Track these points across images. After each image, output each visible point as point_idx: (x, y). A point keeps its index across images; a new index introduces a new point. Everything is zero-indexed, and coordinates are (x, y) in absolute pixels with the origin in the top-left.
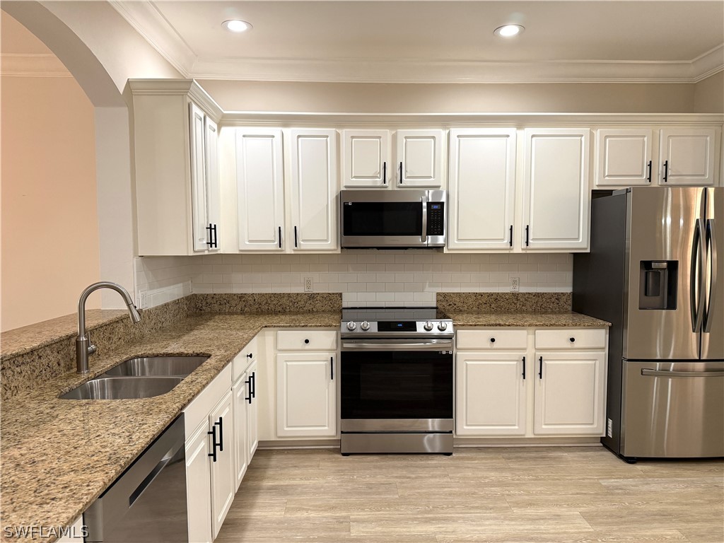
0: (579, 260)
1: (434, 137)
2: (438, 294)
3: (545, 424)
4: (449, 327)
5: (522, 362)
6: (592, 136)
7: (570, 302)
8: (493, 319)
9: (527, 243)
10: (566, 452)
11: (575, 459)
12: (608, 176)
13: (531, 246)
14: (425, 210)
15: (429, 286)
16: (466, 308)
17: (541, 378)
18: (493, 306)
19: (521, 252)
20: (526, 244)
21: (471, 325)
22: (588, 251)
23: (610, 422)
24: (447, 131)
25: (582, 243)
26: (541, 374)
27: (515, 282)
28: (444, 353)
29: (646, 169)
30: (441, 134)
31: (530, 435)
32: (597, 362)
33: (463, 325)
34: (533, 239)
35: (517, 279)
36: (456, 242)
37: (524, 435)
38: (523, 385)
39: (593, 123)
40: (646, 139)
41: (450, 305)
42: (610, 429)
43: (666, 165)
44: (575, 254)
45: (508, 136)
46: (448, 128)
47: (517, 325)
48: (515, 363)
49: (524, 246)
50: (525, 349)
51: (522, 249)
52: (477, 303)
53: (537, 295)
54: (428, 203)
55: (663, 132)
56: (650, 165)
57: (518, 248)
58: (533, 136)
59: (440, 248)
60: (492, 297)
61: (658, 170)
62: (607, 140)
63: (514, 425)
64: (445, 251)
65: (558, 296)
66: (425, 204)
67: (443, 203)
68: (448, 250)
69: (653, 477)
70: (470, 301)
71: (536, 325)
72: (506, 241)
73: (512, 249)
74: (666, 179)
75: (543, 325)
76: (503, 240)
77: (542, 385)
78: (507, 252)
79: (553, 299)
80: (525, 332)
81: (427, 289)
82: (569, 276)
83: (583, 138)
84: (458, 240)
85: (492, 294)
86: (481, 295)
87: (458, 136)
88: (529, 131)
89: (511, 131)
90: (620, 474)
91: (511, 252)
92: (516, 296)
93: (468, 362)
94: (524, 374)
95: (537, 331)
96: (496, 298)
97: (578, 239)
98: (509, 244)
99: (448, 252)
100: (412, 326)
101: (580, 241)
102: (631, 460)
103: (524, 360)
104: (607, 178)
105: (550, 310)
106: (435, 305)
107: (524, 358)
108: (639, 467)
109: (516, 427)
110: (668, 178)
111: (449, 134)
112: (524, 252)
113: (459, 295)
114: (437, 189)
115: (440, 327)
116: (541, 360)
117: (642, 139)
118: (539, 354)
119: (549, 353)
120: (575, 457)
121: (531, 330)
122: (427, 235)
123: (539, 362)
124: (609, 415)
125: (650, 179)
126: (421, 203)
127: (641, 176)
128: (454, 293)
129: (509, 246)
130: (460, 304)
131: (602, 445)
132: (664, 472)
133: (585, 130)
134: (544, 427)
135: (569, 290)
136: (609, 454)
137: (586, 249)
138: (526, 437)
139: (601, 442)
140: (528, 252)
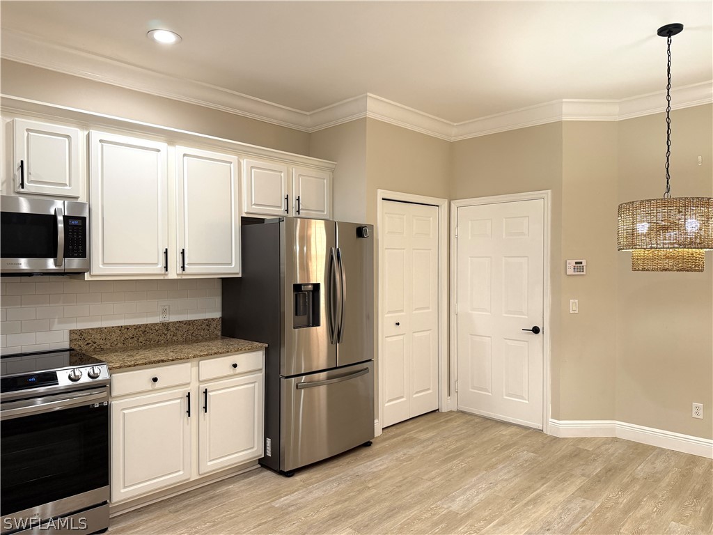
0: (228, 285)
1: (68, 137)
2: (71, 332)
3: (210, 461)
4: (103, 372)
5: (187, 399)
6: (239, 164)
7: (220, 327)
8: (150, 355)
9: (183, 268)
10: (231, 484)
11: (243, 488)
12: (255, 204)
13: (187, 271)
14: (61, 226)
15: (60, 323)
16: (108, 346)
17: (206, 412)
18: (141, 339)
19: (176, 277)
20: (181, 269)
21: (130, 366)
22: (240, 276)
23: (269, 441)
24: (86, 133)
25: (233, 268)
26: (205, 408)
27: (164, 311)
28: (97, 405)
29: (284, 202)
30: (79, 135)
31: (195, 477)
32: (257, 384)
33: (120, 367)
34: (188, 264)
35: (167, 307)
36: (101, 266)
37: (189, 479)
38: (188, 424)
39: (240, 152)
40: (282, 174)
41: (88, 344)
42: (269, 448)
43: (298, 200)
44: (223, 279)
45: (159, 151)
46: (87, 129)
47: (181, 359)
48: (179, 401)
49: (180, 271)
50: (189, 384)
51: (178, 275)
52: (123, 338)
53: (188, 323)
54: (64, 217)
55: (295, 170)
56: (287, 198)
57: (174, 273)
58: (185, 155)
59: (78, 274)
60: (140, 329)
61: (293, 203)
62: (253, 170)
63: (179, 471)
64: (87, 277)
65: (208, 322)
66: (60, 218)
67: (85, 218)
68: (91, 276)
69: (312, 484)
70: (114, 337)
71: (201, 356)
72: (160, 266)
73: (166, 275)
74: (299, 211)
75: (207, 355)
76: (157, 264)
77: (206, 419)
78: (162, 278)
79: (204, 326)
80: (189, 365)
81: (56, 326)
82: (217, 301)
83: (232, 165)
84: (104, 264)
85: (139, 326)
86: (127, 328)
87: (101, 141)
88: (181, 149)
89: (162, 145)
90: (286, 490)
91: (166, 278)
92: (166, 325)
93: (125, 412)
94: (189, 412)
95: (201, 362)
96: (144, 330)
97: (231, 264)
98: (164, 269)
99: (90, 279)
100: (52, 378)
101: (233, 266)
102: (289, 474)
103: (189, 396)
104: (253, 206)
105: (201, 338)
106: (67, 346)
107: (189, 393)
108: (298, 478)
109: (181, 473)
110: (301, 211)
111: (88, 136)
112: (180, 278)
113: (100, 330)
114: (74, 201)
115: (92, 373)
116: (206, 392)
117: (279, 174)
118: (203, 387)
119: (213, 384)
120: (241, 486)
121: (195, 362)
122: (64, 257)
123: (204, 395)
124: (267, 435)
125: (287, 211)
126: (55, 217)
127: (280, 207)
128: (93, 329)
129: (163, 271)
130: (101, 342)
131: (260, 466)
132: (318, 476)
133: (233, 158)
134: (209, 464)
135: (218, 315)
136: (268, 473)
137: (238, 274)
138: (191, 480)
139: (259, 463)
140: (184, 277)
